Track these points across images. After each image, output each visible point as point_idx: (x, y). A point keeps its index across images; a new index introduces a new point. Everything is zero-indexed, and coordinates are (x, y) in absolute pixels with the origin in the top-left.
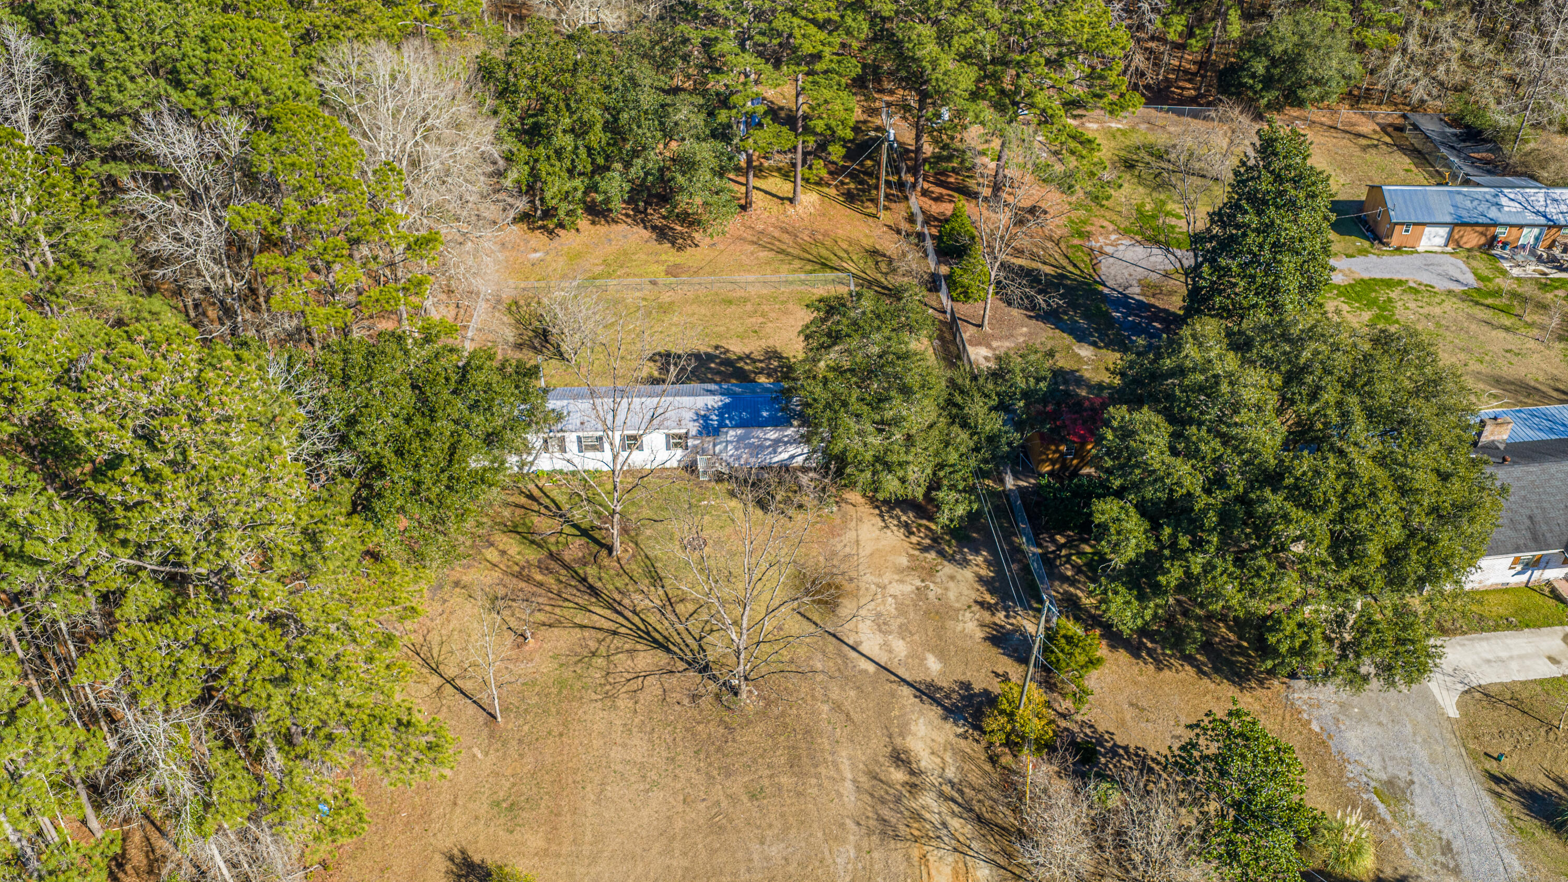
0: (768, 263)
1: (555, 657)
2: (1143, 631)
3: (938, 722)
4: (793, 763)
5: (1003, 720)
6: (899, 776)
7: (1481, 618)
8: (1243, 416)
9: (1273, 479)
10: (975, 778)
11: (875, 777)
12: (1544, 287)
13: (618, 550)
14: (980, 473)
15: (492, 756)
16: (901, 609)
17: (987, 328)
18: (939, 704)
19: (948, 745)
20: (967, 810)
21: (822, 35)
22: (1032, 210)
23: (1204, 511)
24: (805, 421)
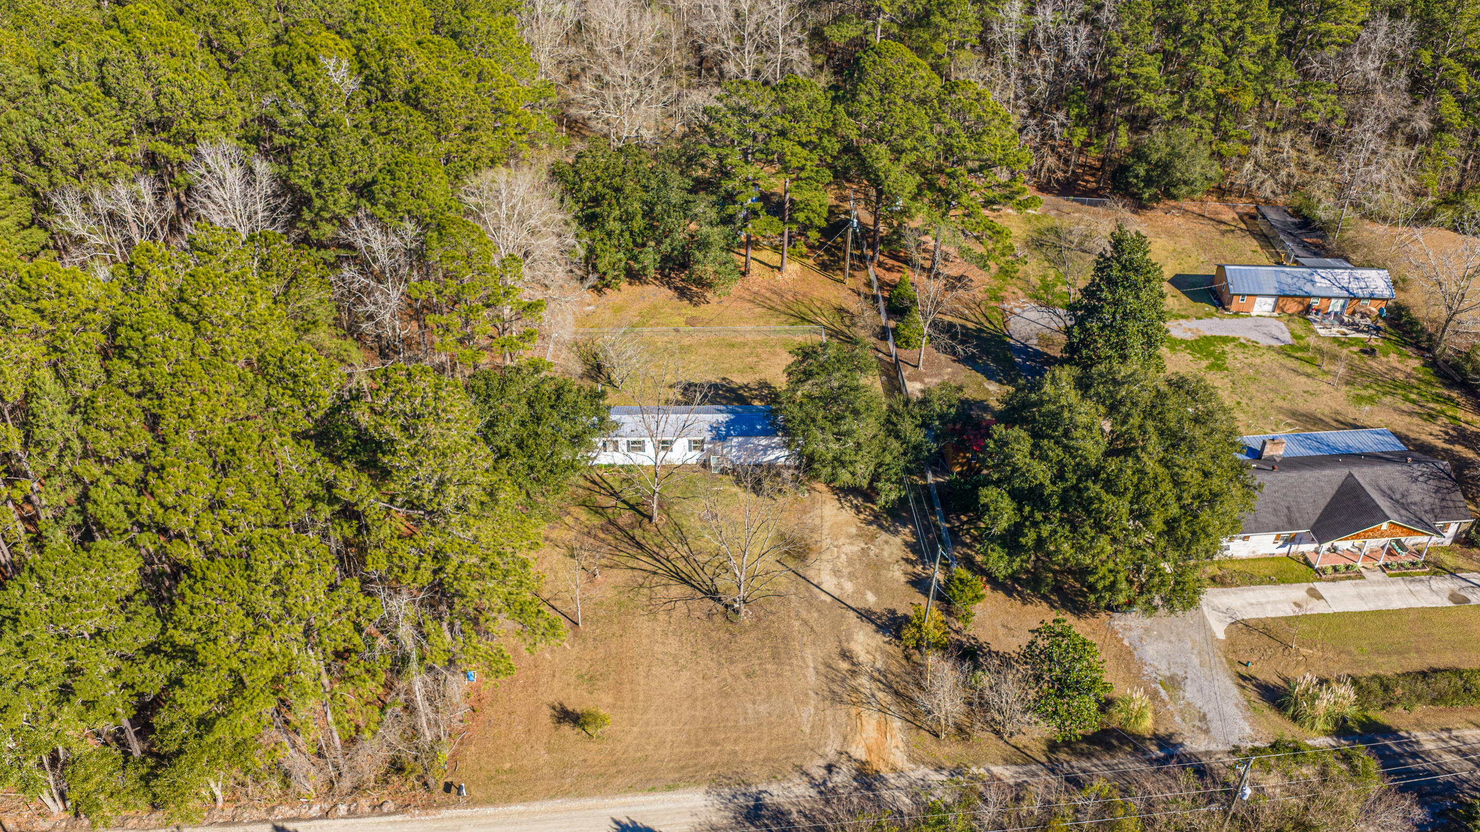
0: (761, 317)
1: (616, 587)
2: (1014, 577)
3: (872, 634)
4: (775, 656)
5: (914, 630)
6: (844, 666)
7: (1252, 576)
8: (1077, 434)
9: (1094, 474)
10: (895, 668)
11: (829, 666)
12: (1342, 344)
13: (656, 519)
14: (908, 471)
15: (577, 648)
16: (850, 562)
17: (921, 368)
18: (873, 622)
19: (878, 648)
20: (889, 687)
21: (805, 153)
22: (960, 279)
23: (1050, 496)
24: (787, 432)
